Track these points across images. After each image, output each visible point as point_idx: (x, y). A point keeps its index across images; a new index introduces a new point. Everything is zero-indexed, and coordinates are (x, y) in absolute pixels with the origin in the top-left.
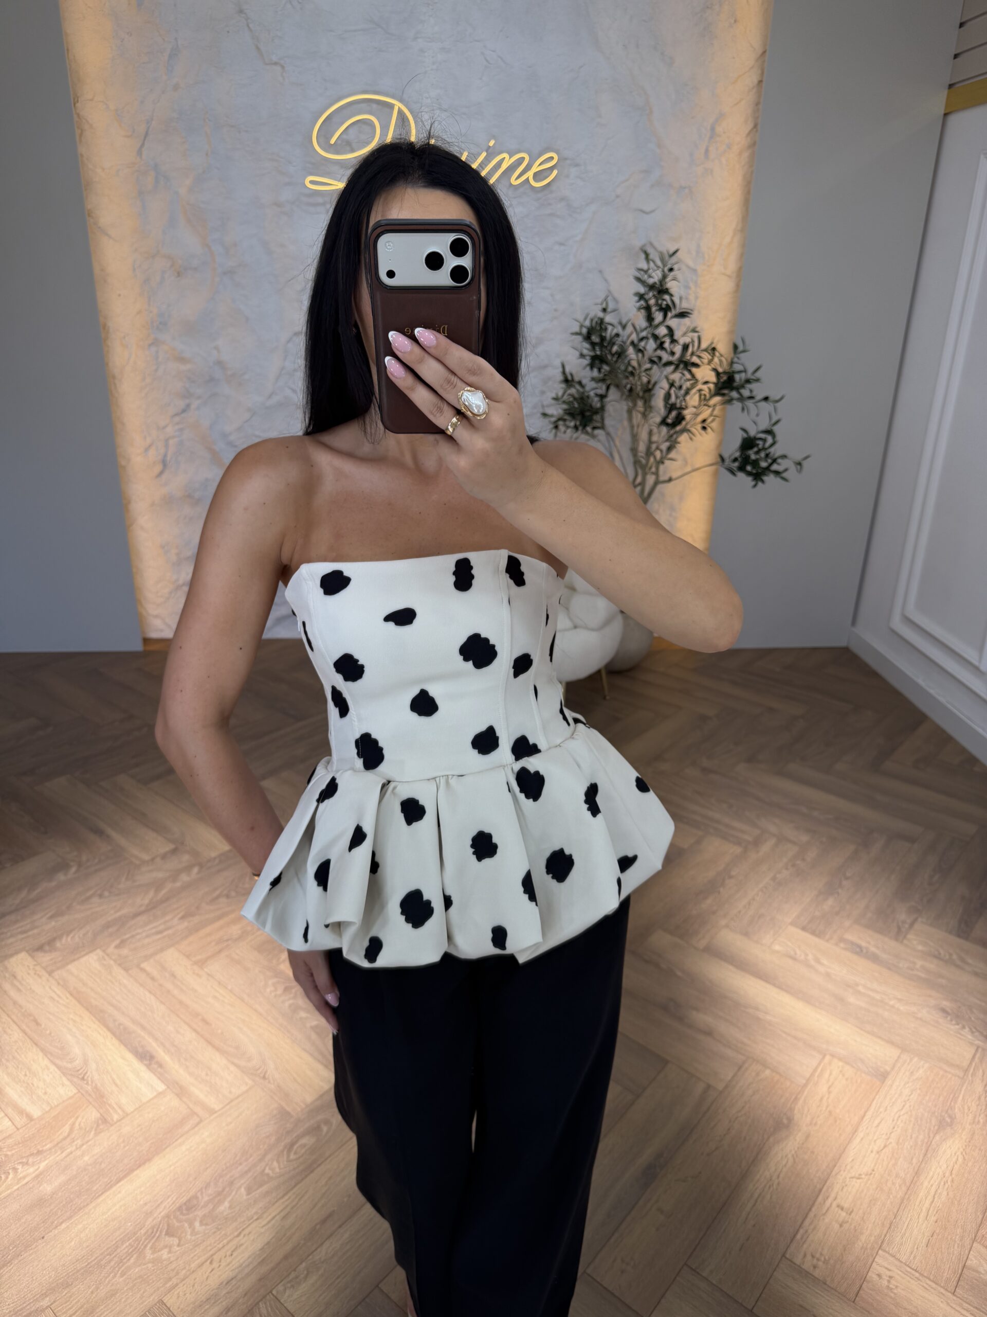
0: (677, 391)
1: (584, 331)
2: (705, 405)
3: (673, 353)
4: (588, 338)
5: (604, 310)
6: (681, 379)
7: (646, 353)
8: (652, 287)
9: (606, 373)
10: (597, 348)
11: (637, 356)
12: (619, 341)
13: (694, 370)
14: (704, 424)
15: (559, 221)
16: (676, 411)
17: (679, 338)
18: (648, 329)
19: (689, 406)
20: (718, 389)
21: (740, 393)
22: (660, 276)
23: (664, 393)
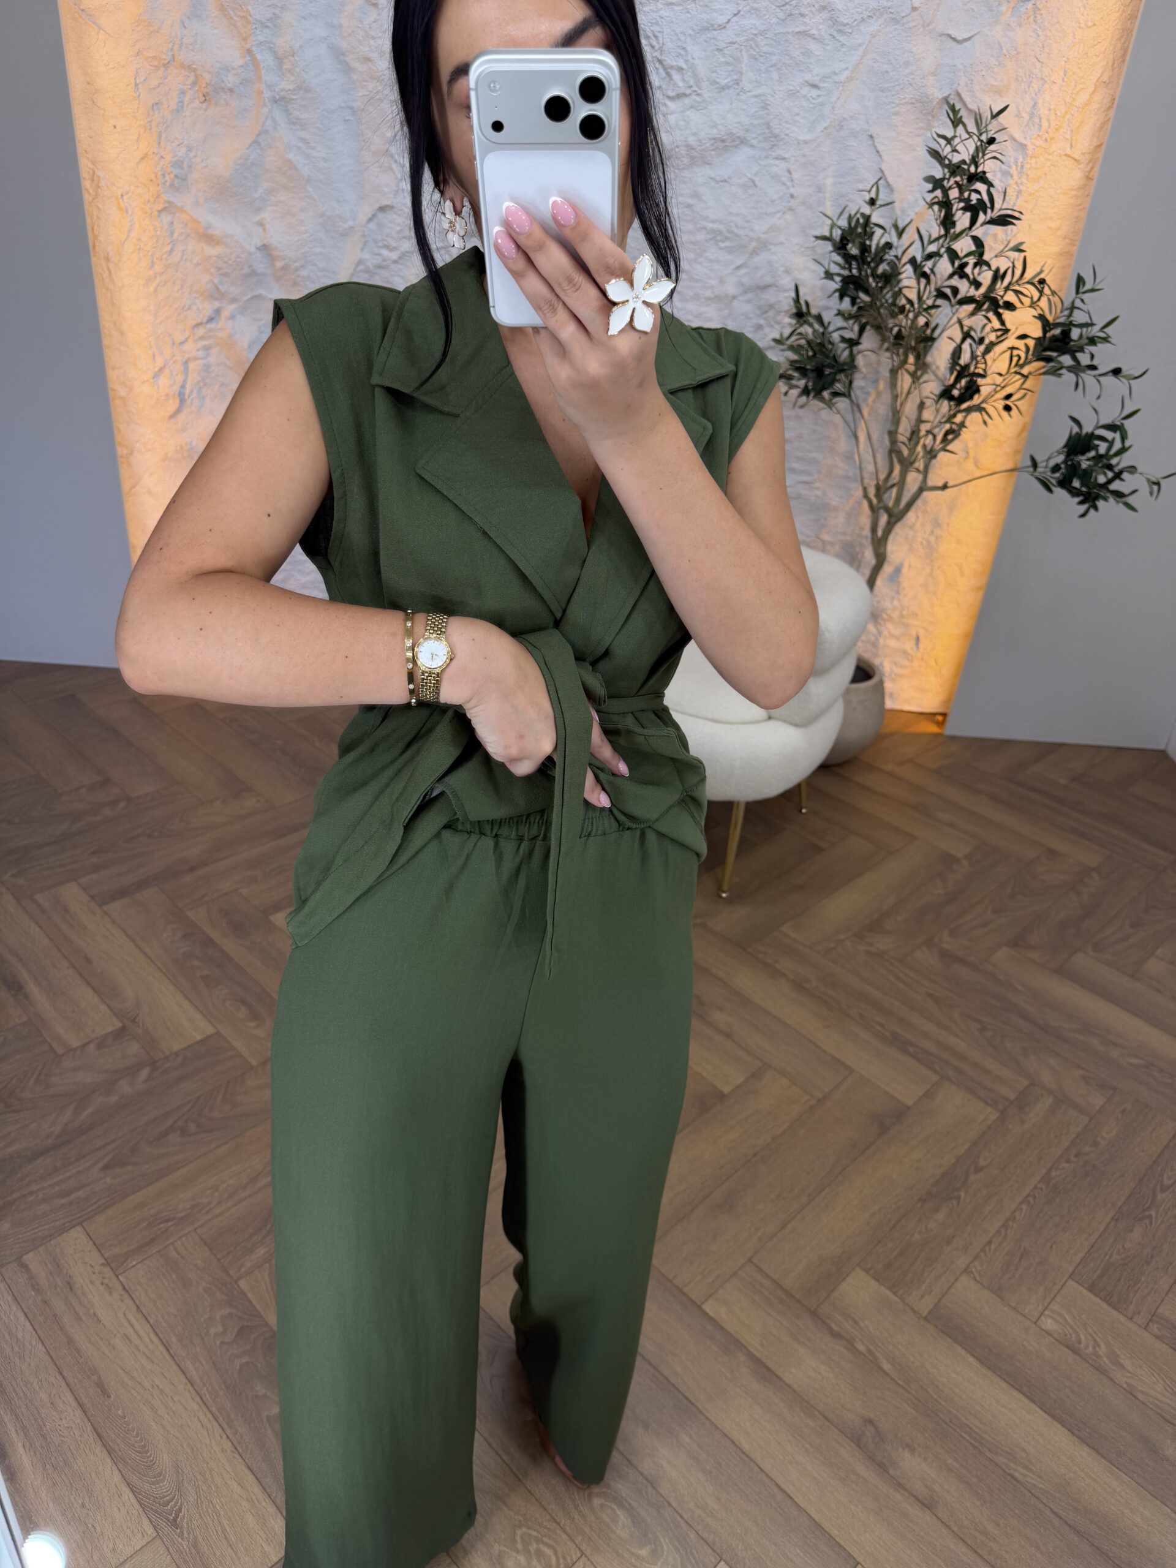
0: (974, 347)
1: (837, 235)
2: (1016, 373)
3: (978, 285)
4: (840, 246)
5: (872, 202)
6: (985, 326)
7: (932, 279)
8: (955, 169)
9: (862, 305)
10: (854, 265)
11: (919, 283)
12: (889, 256)
13: (1007, 315)
14: (1008, 402)
15: (813, 46)
16: (968, 379)
17: (991, 259)
18: (941, 241)
19: (989, 372)
20: (1041, 349)
21: (1075, 359)
22: (972, 150)
23: (951, 346)
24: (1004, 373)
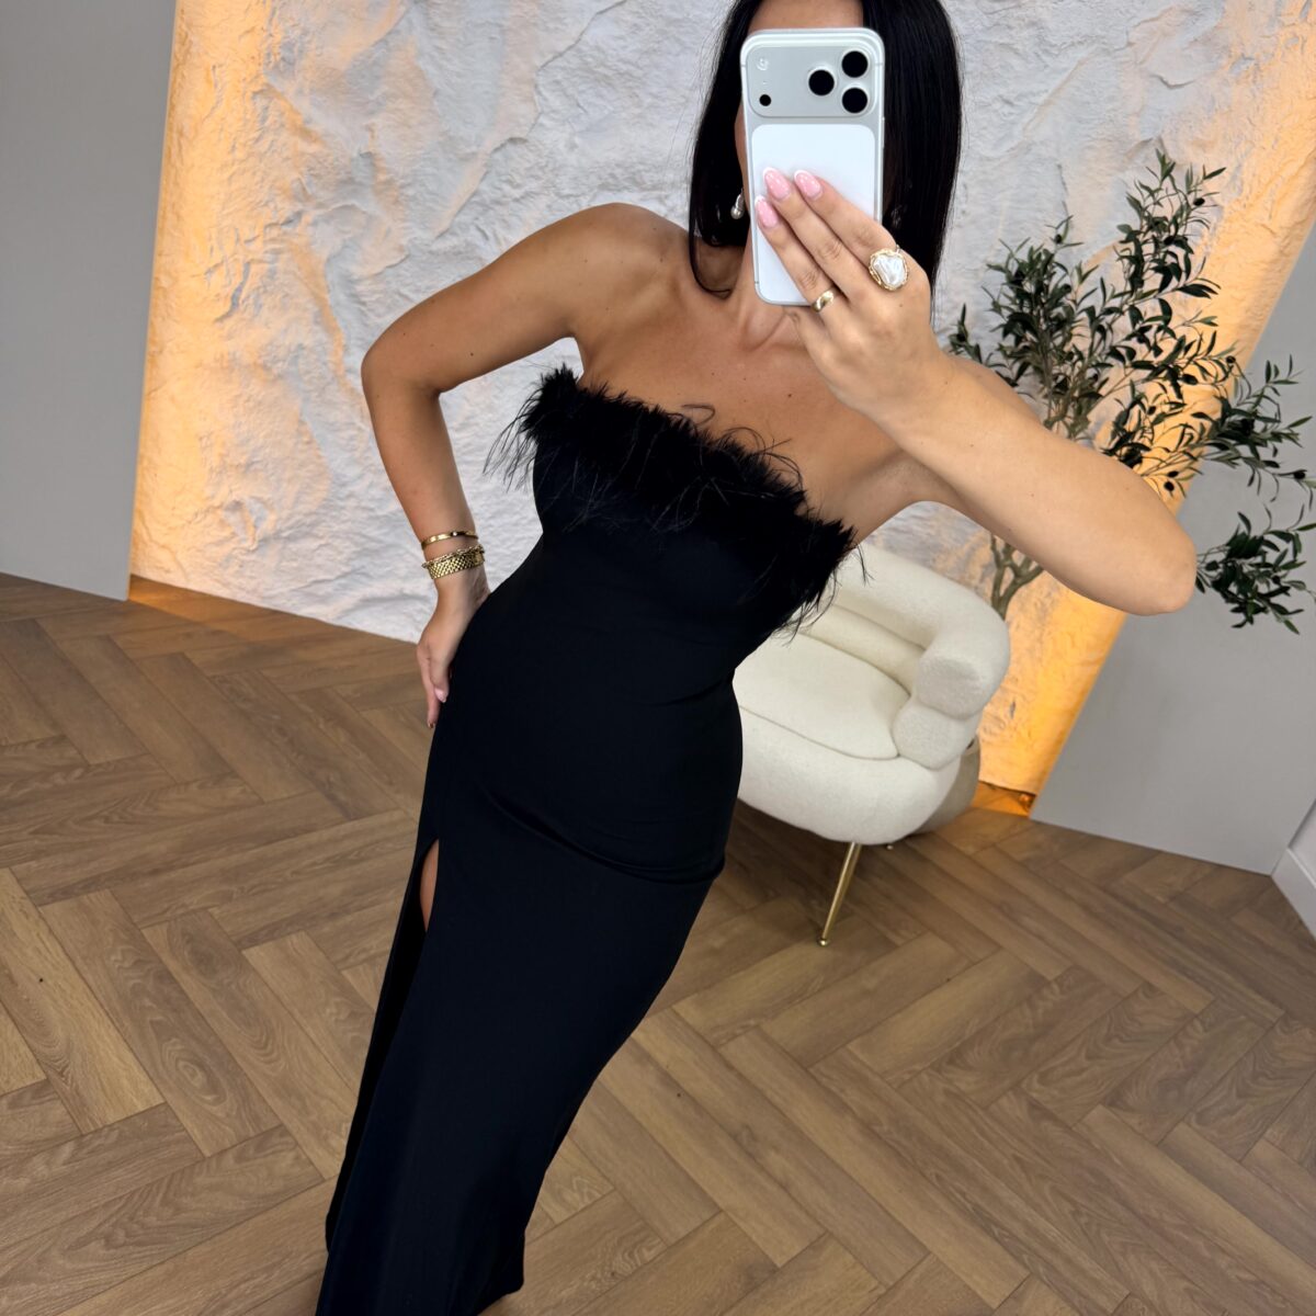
0: (1143, 414)
1: (1013, 268)
2: (1185, 452)
3: (1158, 351)
4: (1016, 280)
5: (1059, 240)
6: (1158, 396)
7: (1109, 334)
8: (1156, 224)
9: (1027, 344)
10: (1026, 303)
11: (1093, 336)
12: (1067, 300)
13: (1185, 387)
14: (1172, 480)
15: (1015, 62)
16: (1130, 448)
17: (1176, 327)
18: (1126, 297)
19: (1157, 443)
20: (1217, 433)
21: (1254, 451)
22: (1177, 206)
23: (1118, 409)
24: (1172, 449)
